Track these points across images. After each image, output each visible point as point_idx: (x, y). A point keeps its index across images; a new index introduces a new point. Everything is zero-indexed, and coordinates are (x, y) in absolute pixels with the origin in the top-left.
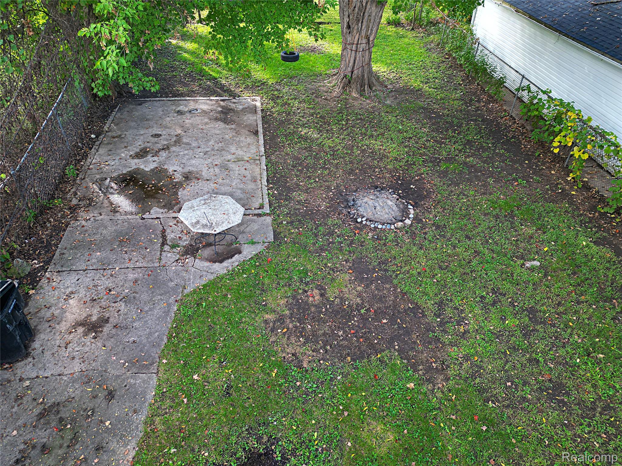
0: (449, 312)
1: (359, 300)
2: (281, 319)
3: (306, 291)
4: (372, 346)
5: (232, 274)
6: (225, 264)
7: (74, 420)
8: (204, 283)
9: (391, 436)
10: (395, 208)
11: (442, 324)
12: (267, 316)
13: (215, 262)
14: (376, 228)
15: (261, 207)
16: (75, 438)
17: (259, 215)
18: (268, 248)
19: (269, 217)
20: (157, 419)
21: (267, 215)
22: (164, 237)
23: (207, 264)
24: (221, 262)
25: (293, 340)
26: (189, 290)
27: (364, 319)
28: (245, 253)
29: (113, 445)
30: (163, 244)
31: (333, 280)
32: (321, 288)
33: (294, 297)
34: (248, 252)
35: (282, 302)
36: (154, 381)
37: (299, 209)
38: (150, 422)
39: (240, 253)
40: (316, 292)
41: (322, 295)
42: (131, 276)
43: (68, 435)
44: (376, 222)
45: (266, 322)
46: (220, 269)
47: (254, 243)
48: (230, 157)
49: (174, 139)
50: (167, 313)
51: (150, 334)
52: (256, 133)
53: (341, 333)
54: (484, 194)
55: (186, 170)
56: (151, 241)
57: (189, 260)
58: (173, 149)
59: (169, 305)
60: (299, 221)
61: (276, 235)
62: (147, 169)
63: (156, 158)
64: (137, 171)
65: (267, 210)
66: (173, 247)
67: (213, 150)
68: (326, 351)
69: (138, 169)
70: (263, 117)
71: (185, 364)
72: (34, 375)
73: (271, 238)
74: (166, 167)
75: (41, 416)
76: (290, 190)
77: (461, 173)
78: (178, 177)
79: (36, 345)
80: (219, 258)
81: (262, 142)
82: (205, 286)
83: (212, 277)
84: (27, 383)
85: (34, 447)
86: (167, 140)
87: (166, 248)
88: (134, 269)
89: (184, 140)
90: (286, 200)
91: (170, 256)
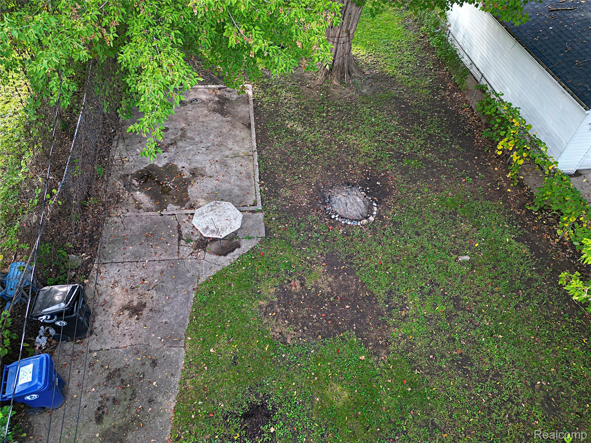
0: (395, 300)
1: (329, 289)
2: (271, 305)
3: (290, 282)
4: (337, 326)
5: (234, 266)
6: (228, 257)
7: (131, 381)
8: (213, 274)
9: (346, 395)
10: (362, 205)
11: (389, 309)
12: (261, 303)
13: (220, 255)
14: (346, 224)
15: (255, 204)
16: (134, 394)
17: (253, 212)
18: (261, 242)
19: (261, 214)
20: (188, 381)
21: (260, 211)
22: (180, 232)
23: (214, 257)
24: (225, 255)
25: (280, 321)
26: (202, 280)
27: (332, 304)
28: (243, 247)
29: (160, 399)
30: (180, 239)
31: (310, 272)
32: (301, 279)
33: (281, 287)
34: (246, 246)
35: (272, 291)
36: (183, 353)
37: (285, 205)
38: (183, 383)
39: (239, 247)
40: (298, 282)
41: (302, 285)
42: (158, 268)
43: (129, 392)
44: (346, 219)
45: (260, 307)
46: (225, 261)
47: (250, 238)
48: (228, 153)
49: (180, 133)
50: (188, 299)
51: (177, 317)
52: (249, 126)
53: (315, 316)
54: (436, 191)
55: (192, 167)
56: (169, 235)
57: (201, 253)
58: (180, 144)
59: (189, 293)
60: (286, 217)
61: (267, 231)
62: (160, 166)
63: (166, 154)
64: (152, 167)
65: (259, 207)
66: (188, 241)
67: (213, 145)
68: (304, 330)
69: (153, 165)
70: (255, 108)
71: (204, 340)
72: (99, 348)
73: (263, 234)
74: (175, 163)
75: (109, 378)
76: (278, 186)
77: (420, 169)
78: (186, 174)
79: (96, 324)
80: (224, 251)
81: (254, 136)
82: (214, 276)
83: (219, 269)
84: (95, 354)
85: (108, 400)
86: (174, 134)
87: (183, 242)
88: (159, 261)
89: (189, 135)
90: (275, 197)
91: (186, 250)
